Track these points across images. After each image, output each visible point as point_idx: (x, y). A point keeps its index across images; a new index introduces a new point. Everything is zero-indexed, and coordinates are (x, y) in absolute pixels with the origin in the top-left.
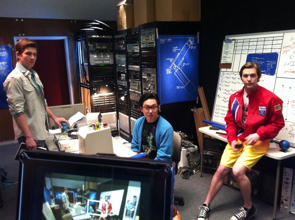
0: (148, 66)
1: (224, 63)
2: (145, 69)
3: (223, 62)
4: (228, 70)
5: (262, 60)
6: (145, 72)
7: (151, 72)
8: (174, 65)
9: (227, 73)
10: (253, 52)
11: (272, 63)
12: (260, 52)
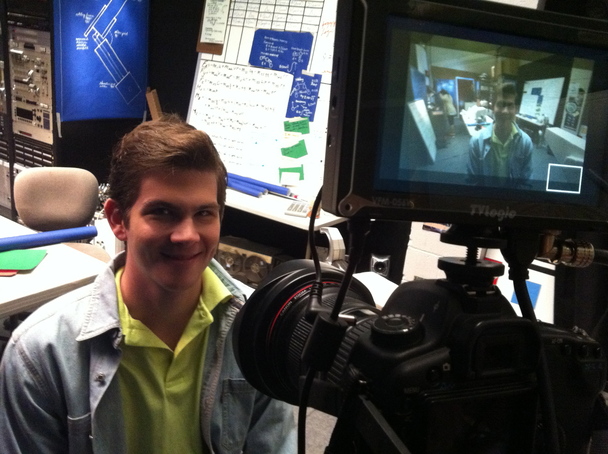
0: (27, 25)
1: (208, 41)
2: (18, 30)
3: (204, 38)
4: (216, 57)
5: (283, 45)
6: (18, 38)
7: (35, 41)
8: (93, 32)
9: (213, 63)
10: (267, 26)
11: (302, 52)
12: (279, 27)
